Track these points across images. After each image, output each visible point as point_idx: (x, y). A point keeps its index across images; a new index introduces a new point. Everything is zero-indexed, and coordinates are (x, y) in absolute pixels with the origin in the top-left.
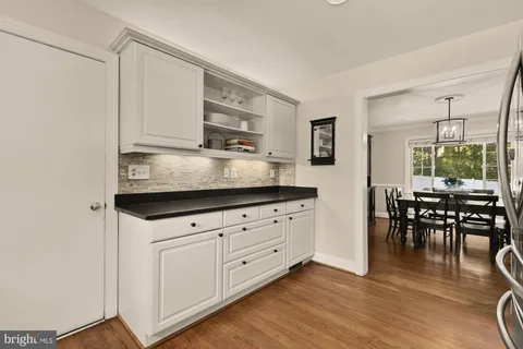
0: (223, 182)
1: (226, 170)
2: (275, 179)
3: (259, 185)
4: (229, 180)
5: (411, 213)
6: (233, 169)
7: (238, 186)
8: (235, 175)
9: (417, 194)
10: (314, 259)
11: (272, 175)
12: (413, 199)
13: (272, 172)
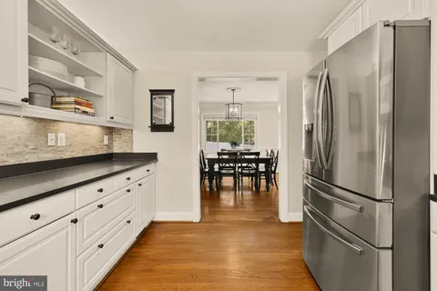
0: (46, 152)
1: (51, 136)
2: (109, 146)
3: (92, 153)
4: (55, 148)
5: (216, 167)
6: (59, 135)
7: (67, 155)
8: (62, 142)
9: (219, 154)
10: (155, 220)
11: (106, 142)
12: (217, 157)
13: (106, 138)
